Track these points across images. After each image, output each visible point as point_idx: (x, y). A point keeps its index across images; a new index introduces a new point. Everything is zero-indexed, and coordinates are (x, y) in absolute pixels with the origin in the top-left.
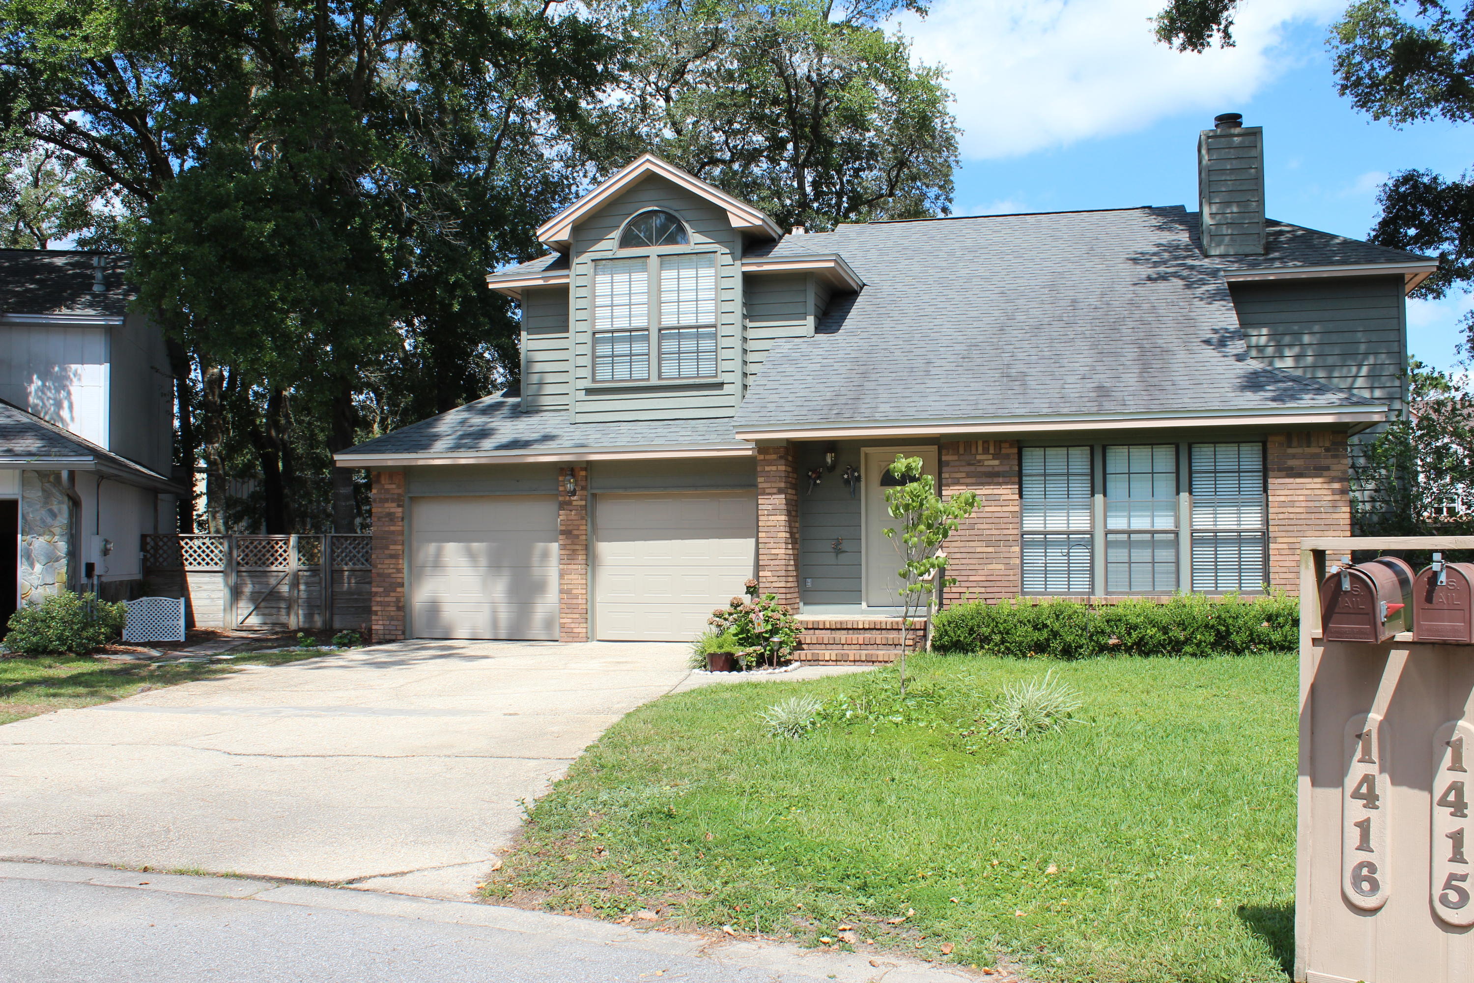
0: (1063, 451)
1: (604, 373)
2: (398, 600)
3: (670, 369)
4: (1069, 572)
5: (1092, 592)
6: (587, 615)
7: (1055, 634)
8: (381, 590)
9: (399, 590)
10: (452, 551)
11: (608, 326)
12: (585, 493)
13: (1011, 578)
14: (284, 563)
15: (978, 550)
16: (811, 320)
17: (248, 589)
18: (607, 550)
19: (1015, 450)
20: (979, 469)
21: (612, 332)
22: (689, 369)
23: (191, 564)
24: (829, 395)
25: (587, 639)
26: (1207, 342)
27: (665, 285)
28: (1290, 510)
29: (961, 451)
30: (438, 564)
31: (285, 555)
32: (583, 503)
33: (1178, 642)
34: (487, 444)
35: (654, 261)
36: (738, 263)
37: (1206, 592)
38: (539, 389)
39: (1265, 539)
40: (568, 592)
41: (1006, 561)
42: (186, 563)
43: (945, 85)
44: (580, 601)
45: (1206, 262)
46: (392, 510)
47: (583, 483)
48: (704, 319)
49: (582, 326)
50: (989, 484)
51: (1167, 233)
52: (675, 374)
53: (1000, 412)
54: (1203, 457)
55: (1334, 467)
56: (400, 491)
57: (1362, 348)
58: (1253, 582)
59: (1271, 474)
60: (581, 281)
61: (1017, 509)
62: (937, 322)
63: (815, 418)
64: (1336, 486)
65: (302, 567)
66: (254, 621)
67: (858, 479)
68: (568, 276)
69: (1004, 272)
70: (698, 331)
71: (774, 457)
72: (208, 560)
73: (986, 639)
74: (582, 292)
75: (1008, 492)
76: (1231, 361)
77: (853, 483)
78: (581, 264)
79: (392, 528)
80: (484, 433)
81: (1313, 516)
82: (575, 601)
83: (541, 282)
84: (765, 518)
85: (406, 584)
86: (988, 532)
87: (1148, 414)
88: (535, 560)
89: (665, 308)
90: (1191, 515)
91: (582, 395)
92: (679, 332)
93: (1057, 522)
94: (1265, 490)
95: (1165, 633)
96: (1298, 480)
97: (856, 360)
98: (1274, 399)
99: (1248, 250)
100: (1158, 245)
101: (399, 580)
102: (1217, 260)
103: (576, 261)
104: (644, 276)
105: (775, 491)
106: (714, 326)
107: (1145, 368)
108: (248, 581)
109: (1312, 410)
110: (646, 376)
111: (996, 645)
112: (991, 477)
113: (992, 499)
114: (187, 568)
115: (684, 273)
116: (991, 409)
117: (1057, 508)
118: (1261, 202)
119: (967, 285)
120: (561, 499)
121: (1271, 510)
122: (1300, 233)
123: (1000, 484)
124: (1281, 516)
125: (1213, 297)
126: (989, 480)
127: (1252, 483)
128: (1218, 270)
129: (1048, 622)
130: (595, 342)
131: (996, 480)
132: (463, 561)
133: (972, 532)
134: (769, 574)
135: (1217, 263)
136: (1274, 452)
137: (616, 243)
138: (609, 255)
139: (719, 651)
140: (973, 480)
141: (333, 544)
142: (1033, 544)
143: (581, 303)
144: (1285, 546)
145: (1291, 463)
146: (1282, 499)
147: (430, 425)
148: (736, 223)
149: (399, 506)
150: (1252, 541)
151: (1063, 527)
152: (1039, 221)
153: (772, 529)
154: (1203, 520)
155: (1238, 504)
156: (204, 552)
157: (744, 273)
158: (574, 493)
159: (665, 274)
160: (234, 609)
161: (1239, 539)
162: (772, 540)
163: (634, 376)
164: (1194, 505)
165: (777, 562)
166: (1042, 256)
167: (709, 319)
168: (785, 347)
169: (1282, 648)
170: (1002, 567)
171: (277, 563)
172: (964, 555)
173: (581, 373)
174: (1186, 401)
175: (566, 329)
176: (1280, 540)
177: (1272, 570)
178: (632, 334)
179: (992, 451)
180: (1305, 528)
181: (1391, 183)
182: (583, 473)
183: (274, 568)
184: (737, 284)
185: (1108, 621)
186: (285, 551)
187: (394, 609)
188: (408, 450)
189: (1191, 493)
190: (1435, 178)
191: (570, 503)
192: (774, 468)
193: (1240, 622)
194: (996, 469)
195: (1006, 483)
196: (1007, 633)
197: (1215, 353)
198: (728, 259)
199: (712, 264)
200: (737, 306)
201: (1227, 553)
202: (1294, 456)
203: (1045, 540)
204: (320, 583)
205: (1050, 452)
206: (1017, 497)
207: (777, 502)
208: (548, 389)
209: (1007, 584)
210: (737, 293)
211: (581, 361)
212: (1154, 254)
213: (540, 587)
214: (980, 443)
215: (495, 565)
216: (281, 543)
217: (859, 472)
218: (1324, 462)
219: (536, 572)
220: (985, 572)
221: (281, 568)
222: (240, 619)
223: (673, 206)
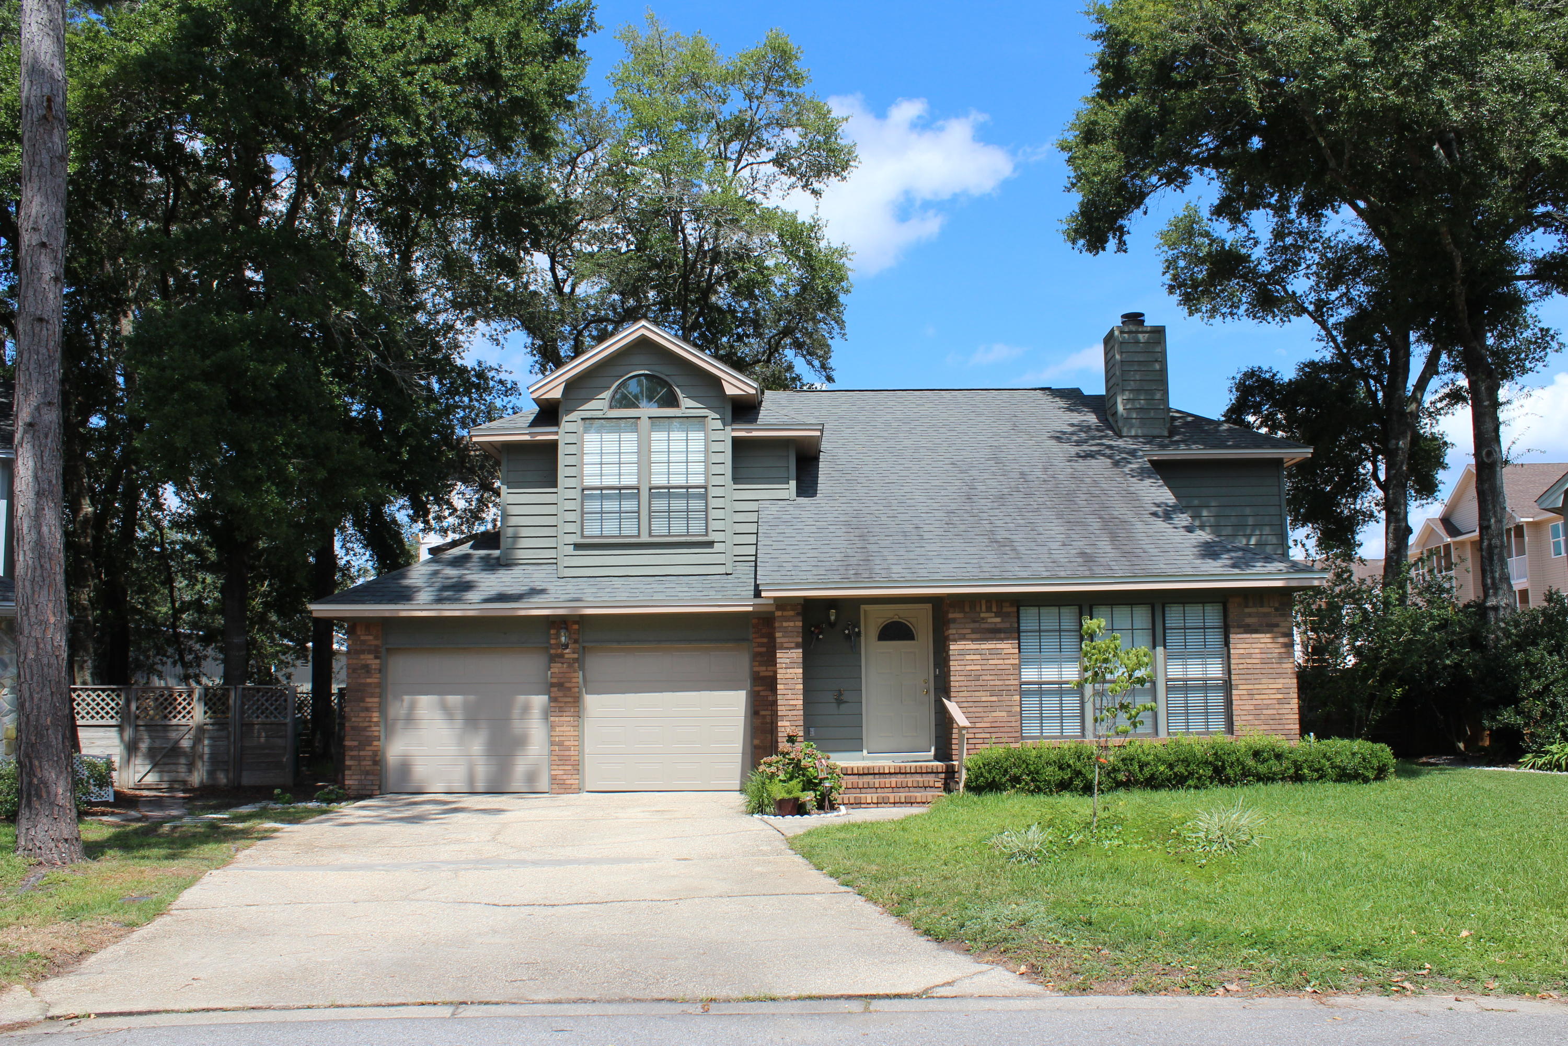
0: (1055, 610)
1: (593, 530)
2: (375, 753)
3: (660, 527)
4: (1062, 718)
5: (1083, 735)
6: (577, 767)
7: (1078, 773)
8: (356, 743)
9: (375, 743)
10: (426, 704)
11: (597, 483)
12: (577, 646)
13: (1013, 724)
14: (188, 716)
15: (984, 699)
16: (793, 484)
17: (144, 746)
18: (593, 702)
19: (1015, 609)
20: (983, 626)
21: (601, 489)
22: (678, 527)
23: (83, 717)
24: (839, 557)
25: (579, 790)
26: (1154, 514)
27: (655, 446)
28: (1248, 661)
29: (967, 609)
30: (410, 720)
31: (189, 708)
32: (576, 656)
33: (1182, 776)
34: (473, 596)
35: (645, 423)
36: (728, 428)
37: (1198, 733)
38: (514, 543)
39: (1227, 686)
40: (560, 744)
41: (1008, 709)
42: (78, 717)
43: (848, 264)
44: (572, 753)
45: (1120, 443)
46: (369, 662)
47: (576, 636)
48: (694, 481)
49: (571, 483)
50: (992, 639)
51: (1075, 414)
52: (665, 532)
53: (1006, 575)
54: (1174, 617)
55: (1282, 624)
56: (376, 642)
57: (1251, 521)
58: (1218, 724)
59: (1232, 630)
60: (570, 438)
61: (1017, 662)
62: (907, 489)
63: (837, 578)
64: (1281, 640)
65: (208, 721)
66: (151, 779)
67: (859, 634)
68: (556, 433)
69: (945, 444)
70: (687, 492)
71: (791, 613)
72: (102, 713)
73: (1016, 780)
74: (572, 449)
75: (1008, 647)
76: (1182, 532)
77: (853, 639)
78: (570, 422)
79: (369, 680)
80: (468, 586)
81: (1266, 666)
82: (567, 753)
83: (527, 438)
84: (783, 671)
85: (382, 737)
86: (992, 683)
87: (1134, 578)
88: (516, 712)
89: (655, 468)
90: (1166, 665)
91: (570, 550)
92: (668, 492)
93: (1050, 673)
94: (1227, 643)
95: (1172, 769)
96: (1254, 636)
97: (847, 524)
98: (1234, 566)
99: (1156, 432)
100: (1072, 425)
101: (376, 734)
102: (1130, 441)
103: (566, 418)
104: (634, 436)
105: (793, 645)
106: (705, 488)
107: (1114, 538)
108: (146, 736)
109: (1269, 575)
110: (635, 533)
111: (1027, 784)
112: (994, 633)
113: (994, 653)
114: (78, 723)
115: (675, 435)
116: (996, 572)
117: (1051, 660)
118: (1166, 392)
119: (916, 456)
120: (552, 651)
121: (1233, 661)
122: (1190, 419)
123: (1002, 639)
124: (1241, 666)
125: (1142, 474)
126: (992, 635)
127: (1215, 639)
128: (1135, 450)
129: (1071, 762)
130: (584, 497)
131: (998, 636)
132: (438, 714)
133: (977, 683)
134: (788, 724)
135: (1129, 444)
136: (1233, 612)
137: (606, 403)
138: (599, 414)
139: (786, 796)
140: (978, 636)
141: (244, 696)
142: (1029, 693)
143: (571, 460)
144: (1245, 692)
145: (1249, 620)
146: (1242, 651)
147: (404, 576)
148: (730, 390)
149: (376, 658)
150: (1216, 688)
151: (1055, 678)
152: (955, 397)
153: (790, 681)
154: (1175, 670)
155: (1202, 655)
156: (98, 704)
157: (733, 438)
158: (566, 646)
159: (655, 436)
160: (131, 766)
161: (1205, 687)
162: (790, 692)
163: (624, 533)
164: (1168, 657)
165: (795, 713)
166: (974, 430)
167: (700, 480)
168: (774, 509)
169: (1268, 779)
170: (1004, 714)
171: (180, 716)
172: (971, 704)
173: (570, 528)
174: (1161, 566)
175: (555, 485)
176: (1241, 687)
177: (1235, 713)
178: (621, 492)
179: (994, 609)
180: (1260, 676)
181: (1238, 376)
182: (576, 627)
183: (175, 721)
184: (728, 447)
185: (1123, 760)
186: (189, 704)
187: (370, 763)
188: (390, 601)
189: (1165, 647)
190: (1274, 375)
191: (562, 656)
192: (792, 624)
193: (1234, 758)
194: (999, 626)
195: (1007, 639)
196: (1037, 773)
197: (1165, 525)
198: (719, 424)
199: (703, 428)
200: (728, 469)
201: (1196, 699)
202: (1250, 615)
203: (1041, 690)
204: (228, 737)
205: (1044, 610)
206: (1017, 651)
207: (794, 655)
208: (523, 543)
209: (1009, 729)
210: (728, 457)
211: (571, 516)
212: (1072, 434)
213: (520, 742)
214: (983, 602)
215: (472, 720)
216: (184, 696)
217: (859, 627)
218: (1274, 620)
219: (517, 726)
220: (990, 719)
221: (184, 721)
222: (137, 779)
223: (663, 371)
